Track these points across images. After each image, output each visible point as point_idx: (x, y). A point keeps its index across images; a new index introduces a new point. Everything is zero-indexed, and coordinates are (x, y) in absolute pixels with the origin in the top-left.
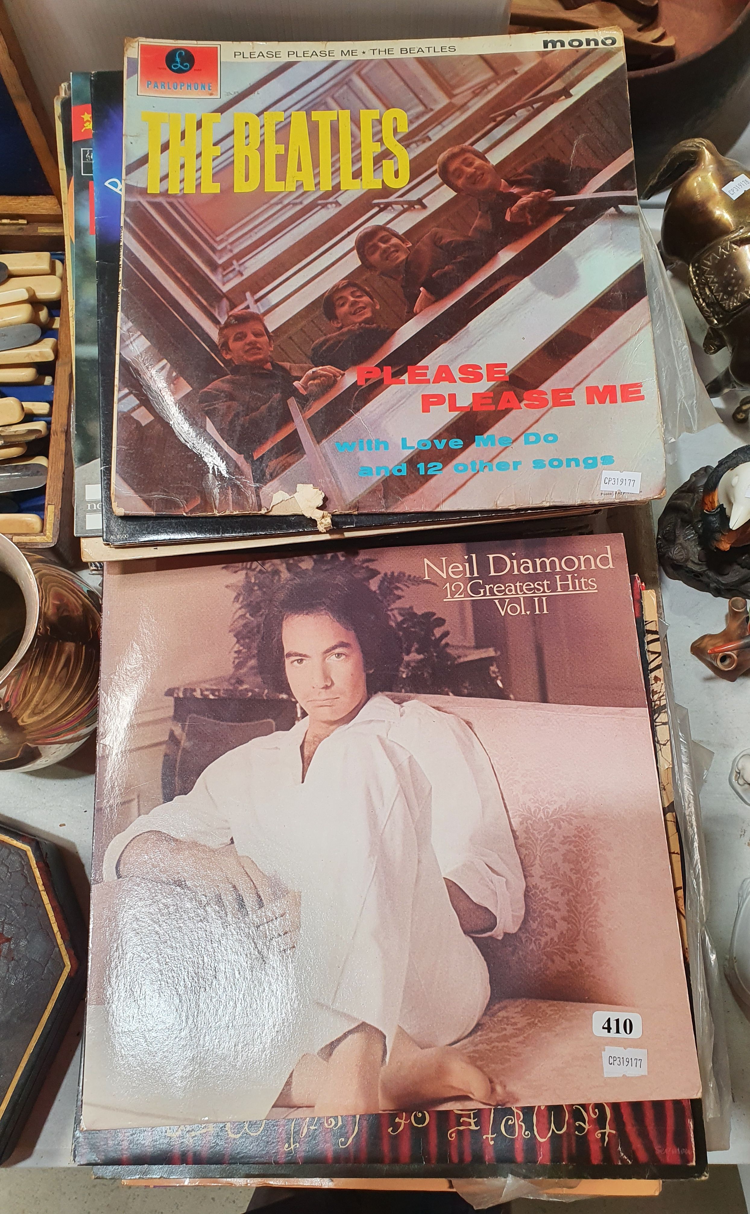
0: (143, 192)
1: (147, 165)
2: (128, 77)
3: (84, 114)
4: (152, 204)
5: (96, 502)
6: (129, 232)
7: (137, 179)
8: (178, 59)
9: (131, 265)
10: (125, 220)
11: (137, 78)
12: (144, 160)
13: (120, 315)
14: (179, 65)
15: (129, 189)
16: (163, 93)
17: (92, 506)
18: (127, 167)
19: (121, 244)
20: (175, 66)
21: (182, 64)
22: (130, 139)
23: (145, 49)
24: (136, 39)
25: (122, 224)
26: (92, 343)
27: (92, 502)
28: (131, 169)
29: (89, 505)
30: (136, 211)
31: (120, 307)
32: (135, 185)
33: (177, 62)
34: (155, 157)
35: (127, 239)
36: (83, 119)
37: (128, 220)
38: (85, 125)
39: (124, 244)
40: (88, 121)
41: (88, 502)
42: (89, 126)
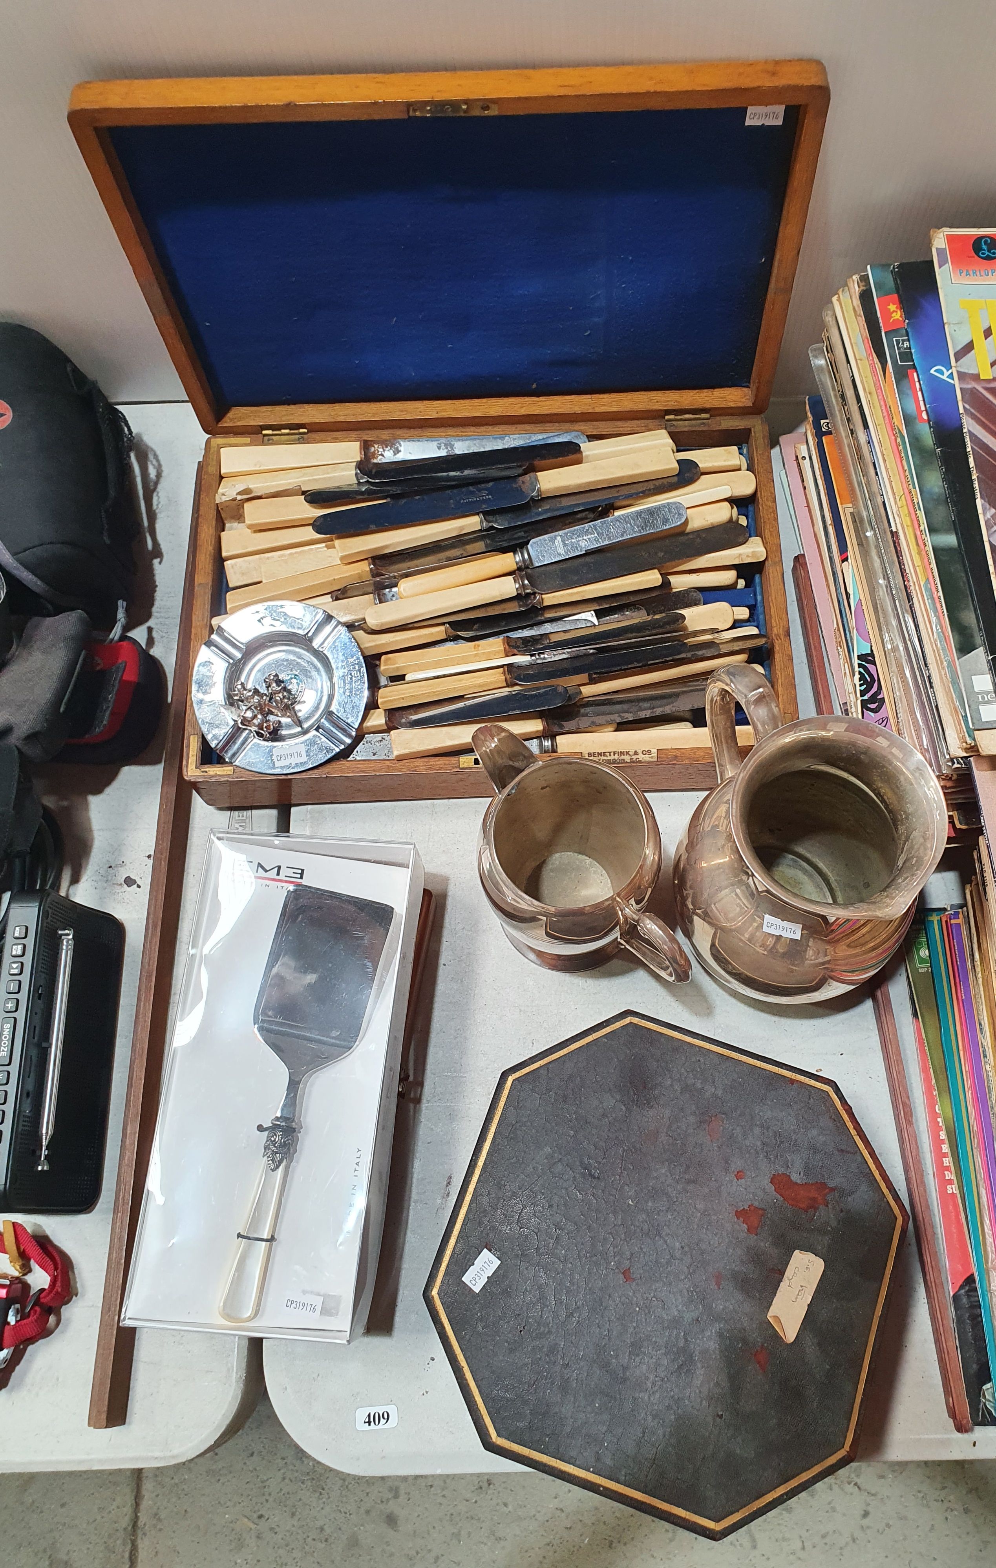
0: (976, 377)
1: (973, 351)
2: (940, 267)
3: (889, 305)
4: (987, 389)
5: (987, 693)
6: (972, 418)
7: (967, 365)
8: (984, 247)
9: (981, 452)
10: (964, 407)
11: (949, 266)
12: (969, 347)
13: (979, 502)
14: (987, 253)
15: (962, 376)
16: (976, 281)
17: (983, 698)
18: (955, 354)
19: (965, 430)
20: (983, 254)
21: (989, 251)
22: (953, 327)
23: (950, 239)
24: (941, 230)
25: (961, 410)
26: (947, 531)
27: (985, 693)
28: (959, 356)
29: (980, 696)
30: (972, 397)
31: (978, 495)
32: (966, 371)
33: (984, 250)
34: (980, 343)
35: (969, 425)
36: (889, 309)
37: (967, 406)
38: (893, 315)
39: (969, 430)
40: (894, 311)
41: (979, 693)
42: (898, 315)
